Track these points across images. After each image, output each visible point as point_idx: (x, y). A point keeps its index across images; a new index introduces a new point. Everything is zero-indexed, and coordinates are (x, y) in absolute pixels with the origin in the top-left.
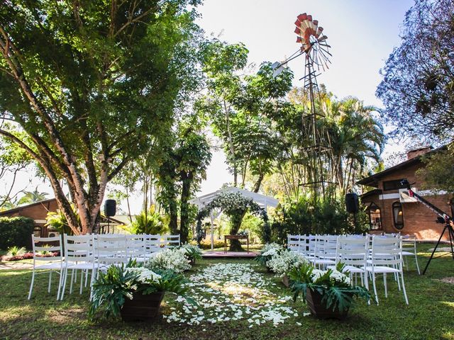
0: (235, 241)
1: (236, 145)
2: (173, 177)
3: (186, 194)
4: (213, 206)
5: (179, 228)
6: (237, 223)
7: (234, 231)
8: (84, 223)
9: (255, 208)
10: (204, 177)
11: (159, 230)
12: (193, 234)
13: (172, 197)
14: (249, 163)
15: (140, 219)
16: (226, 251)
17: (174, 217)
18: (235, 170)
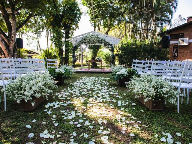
0: (94, 63)
1: (95, 10)
2: (59, 27)
3: (67, 37)
4: (82, 42)
5: (64, 56)
6: (95, 53)
7: (93, 58)
8: (6, 52)
9: (107, 44)
10: (77, 27)
11: (55, 57)
12: (71, 59)
13: (59, 39)
14: (102, 20)
15: (46, 52)
16: (89, 68)
17: (61, 50)
18: (95, 24)
